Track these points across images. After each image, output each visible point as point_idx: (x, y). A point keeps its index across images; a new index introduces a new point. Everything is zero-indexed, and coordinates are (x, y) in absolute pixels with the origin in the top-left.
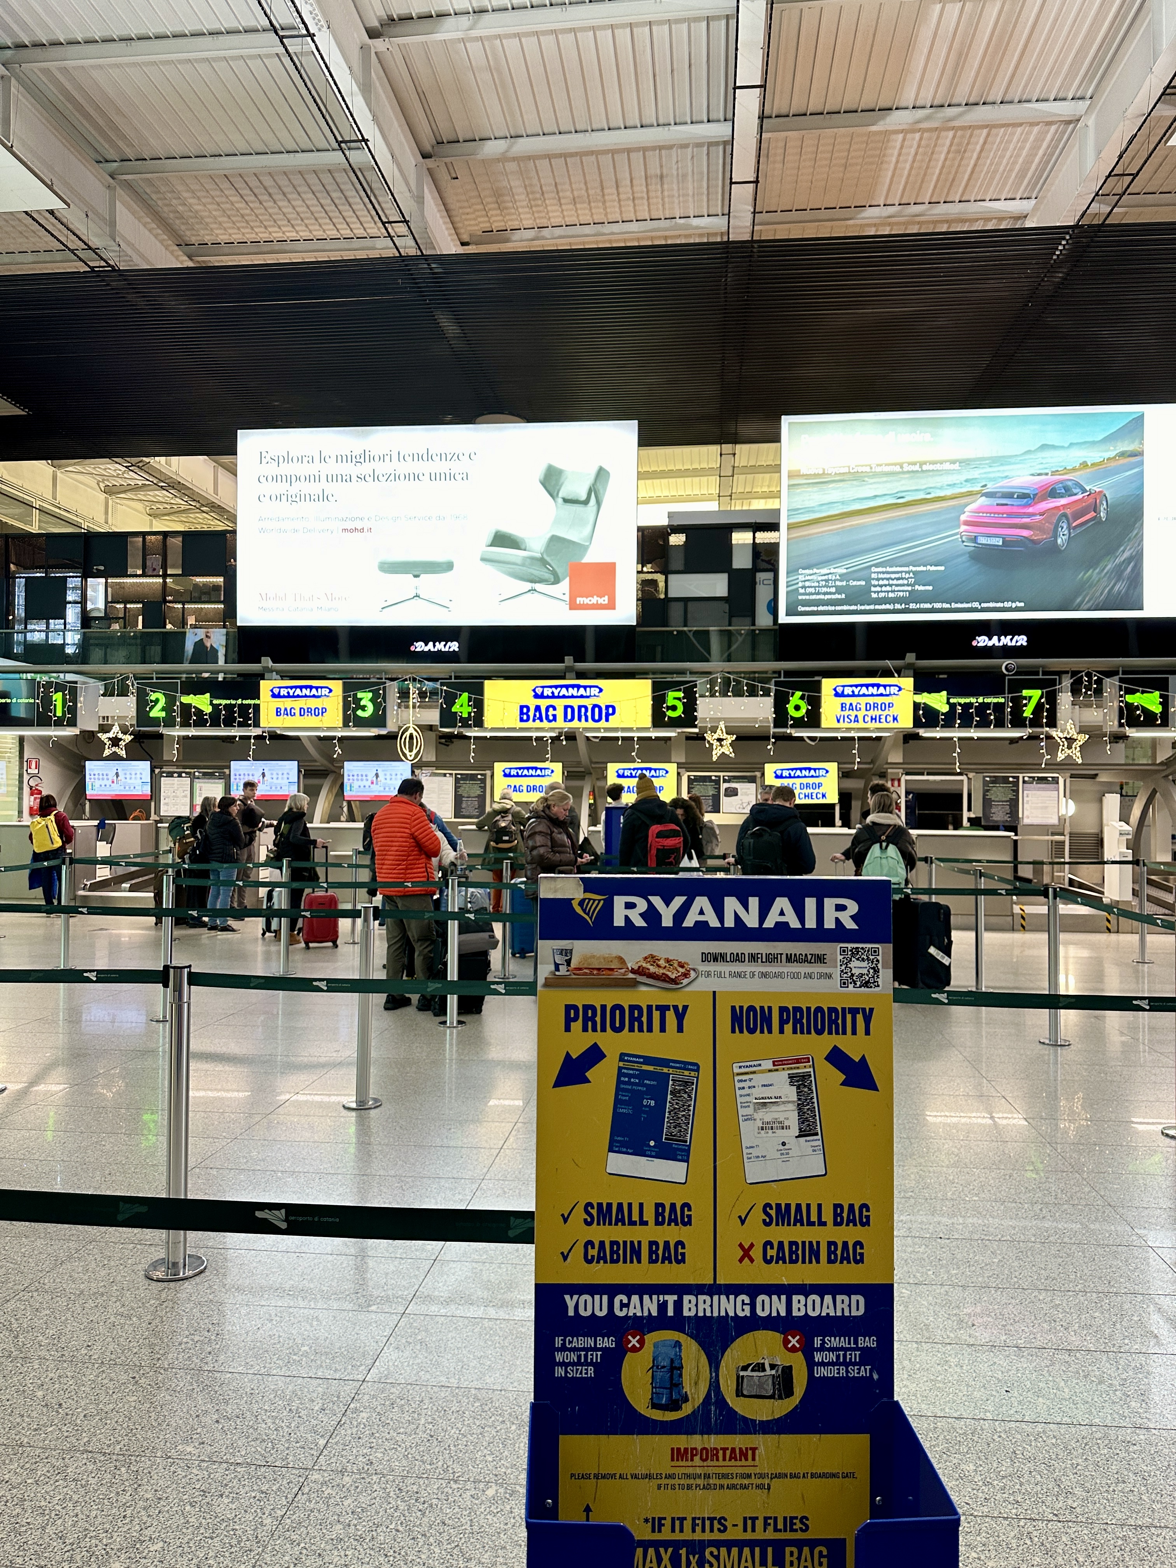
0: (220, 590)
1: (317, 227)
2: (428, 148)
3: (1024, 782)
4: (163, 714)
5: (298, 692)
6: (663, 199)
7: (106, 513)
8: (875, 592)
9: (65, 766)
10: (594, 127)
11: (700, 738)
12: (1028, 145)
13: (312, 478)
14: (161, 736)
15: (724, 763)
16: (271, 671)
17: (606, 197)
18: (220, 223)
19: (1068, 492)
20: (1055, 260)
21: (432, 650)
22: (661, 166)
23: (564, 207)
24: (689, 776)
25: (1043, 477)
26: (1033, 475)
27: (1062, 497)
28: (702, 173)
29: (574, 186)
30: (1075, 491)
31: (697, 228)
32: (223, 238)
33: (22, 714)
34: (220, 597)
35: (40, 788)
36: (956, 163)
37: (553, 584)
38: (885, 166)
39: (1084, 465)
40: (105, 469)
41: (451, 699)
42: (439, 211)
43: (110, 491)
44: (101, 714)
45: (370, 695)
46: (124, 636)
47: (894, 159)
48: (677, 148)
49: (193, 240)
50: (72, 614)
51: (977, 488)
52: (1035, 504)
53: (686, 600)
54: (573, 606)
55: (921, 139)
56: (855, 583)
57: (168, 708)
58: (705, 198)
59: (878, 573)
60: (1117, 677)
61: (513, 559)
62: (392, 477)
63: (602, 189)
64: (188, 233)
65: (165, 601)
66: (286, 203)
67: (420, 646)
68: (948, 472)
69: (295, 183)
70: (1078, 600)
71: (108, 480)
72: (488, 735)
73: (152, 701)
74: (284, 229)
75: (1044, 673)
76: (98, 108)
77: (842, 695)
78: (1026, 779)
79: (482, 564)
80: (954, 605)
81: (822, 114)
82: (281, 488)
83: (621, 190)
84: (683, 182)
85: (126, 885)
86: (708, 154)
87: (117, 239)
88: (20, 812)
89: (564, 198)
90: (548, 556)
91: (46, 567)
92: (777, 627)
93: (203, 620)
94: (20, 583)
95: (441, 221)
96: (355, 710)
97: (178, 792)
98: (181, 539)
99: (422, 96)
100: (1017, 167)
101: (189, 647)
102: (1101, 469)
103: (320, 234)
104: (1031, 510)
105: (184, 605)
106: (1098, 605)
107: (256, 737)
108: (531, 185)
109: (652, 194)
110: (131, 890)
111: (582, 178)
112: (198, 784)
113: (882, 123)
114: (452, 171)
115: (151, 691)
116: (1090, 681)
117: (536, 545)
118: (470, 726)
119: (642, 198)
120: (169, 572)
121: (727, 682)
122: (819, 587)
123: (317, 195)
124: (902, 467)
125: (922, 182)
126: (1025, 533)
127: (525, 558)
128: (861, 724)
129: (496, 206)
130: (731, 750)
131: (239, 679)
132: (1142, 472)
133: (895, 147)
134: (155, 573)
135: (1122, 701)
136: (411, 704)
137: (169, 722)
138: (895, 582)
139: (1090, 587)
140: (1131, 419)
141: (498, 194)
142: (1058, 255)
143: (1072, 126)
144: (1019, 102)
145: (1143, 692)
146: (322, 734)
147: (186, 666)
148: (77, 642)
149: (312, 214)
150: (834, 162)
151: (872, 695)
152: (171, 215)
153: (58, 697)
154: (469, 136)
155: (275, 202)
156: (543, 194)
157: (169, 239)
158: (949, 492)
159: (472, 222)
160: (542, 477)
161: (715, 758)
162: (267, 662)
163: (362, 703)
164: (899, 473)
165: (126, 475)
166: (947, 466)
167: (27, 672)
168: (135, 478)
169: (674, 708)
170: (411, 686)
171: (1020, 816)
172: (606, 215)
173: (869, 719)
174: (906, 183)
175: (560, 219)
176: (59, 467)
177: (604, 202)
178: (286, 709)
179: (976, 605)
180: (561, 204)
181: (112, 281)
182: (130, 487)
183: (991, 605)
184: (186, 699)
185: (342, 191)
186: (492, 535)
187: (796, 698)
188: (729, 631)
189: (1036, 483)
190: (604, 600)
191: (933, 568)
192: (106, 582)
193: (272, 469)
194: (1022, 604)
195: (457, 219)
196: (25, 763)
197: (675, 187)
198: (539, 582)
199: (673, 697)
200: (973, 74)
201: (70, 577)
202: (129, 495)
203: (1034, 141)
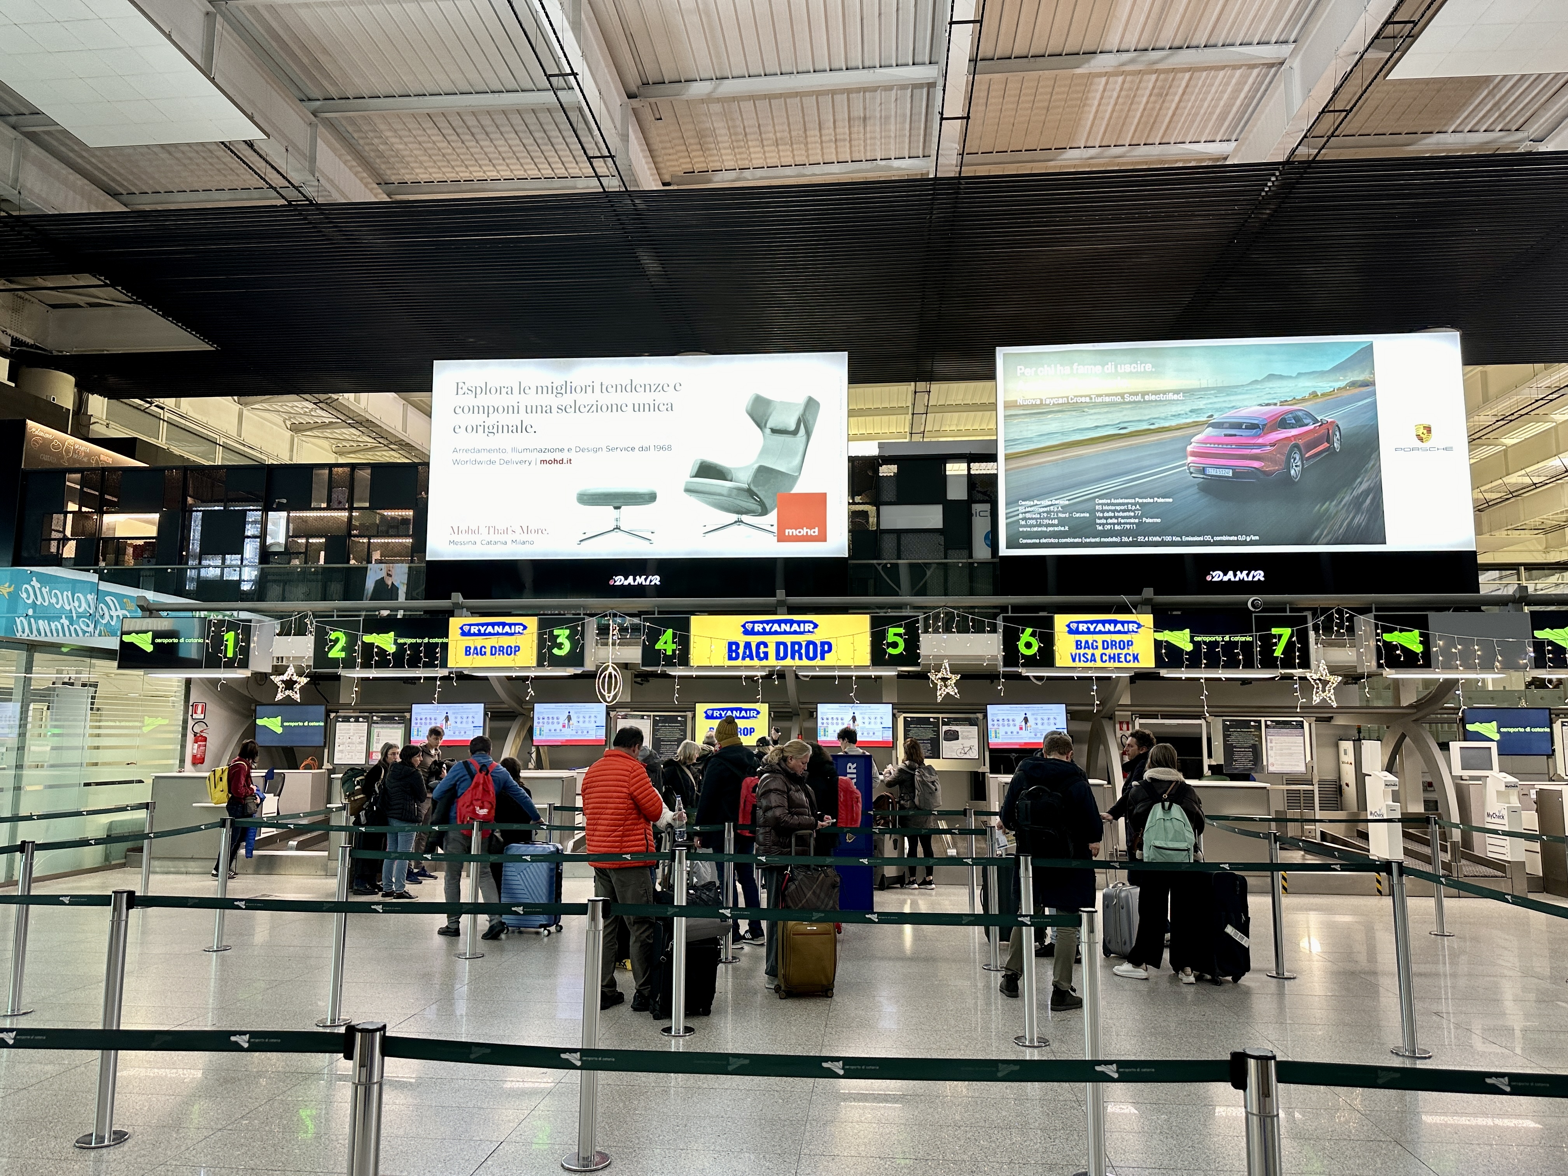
0: (409, 524)
1: (519, 167)
2: (633, 88)
3: (1267, 726)
4: (343, 655)
5: (490, 629)
6: (865, 141)
7: (292, 450)
8: (1100, 524)
9: (235, 711)
10: (800, 70)
11: (923, 676)
12: (1230, 89)
13: (511, 409)
14: (338, 678)
15: (949, 706)
16: (462, 607)
17: (809, 139)
18: (421, 163)
19: (1299, 422)
20: (1263, 197)
21: (632, 583)
22: (865, 109)
23: (766, 148)
24: (905, 718)
25: (1272, 407)
26: (1261, 405)
27: (1293, 428)
28: (904, 115)
29: (777, 128)
30: (1306, 421)
31: (899, 169)
32: (424, 177)
33: (194, 654)
34: (408, 531)
35: (204, 735)
36: (1158, 106)
37: (761, 515)
38: (1087, 109)
39: (1314, 395)
40: (292, 407)
41: (654, 636)
42: (642, 151)
43: (296, 429)
44: (276, 655)
45: (567, 632)
46: (304, 571)
47: (1096, 103)
48: (882, 90)
49: (393, 178)
50: (251, 549)
51: (1203, 418)
52: (1265, 434)
53: (899, 533)
54: (782, 538)
55: (1124, 82)
56: (1078, 515)
57: (349, 648)
58: (907, 141)
59: (1103, 504)
60: (1372, 615)
61: (719, 491)
62: (594, 408)
63: (805, 130)
64: (389, 172)
65: (350, 535)
66: (488, 143)
67: (619, 580)
68: (1171, 402)
69: (499, 123)
70: (1316, 533)
71: (294, 418)
72: (694, 674)
73: (331, 641)
74: (485, 168)
75: (1292, 610)
76: (304, 47)
77: (1077, 632)
78: (1269, 723)
79: (686, 496)
80: (1185, 539)
81: (1027, 57)
82: (478, 419)
83: (823, 132)
84: (885, 124)
85: (293, 843)
86: (912, 96)
87: (317, 174)
88: (182, 761)
89: (766, 140)
90: (755, 486)
91: (225, 500)
92: (995, 560)
93: (390, 555)
94: (197, 517)
95: (644, 161)
96: (550, 649)
97: (354, 738)
98: (369, 471)
99: (630, 37)
100: (1218, 111)
101: (370, 585)
102: (1332, 399)
103: (521, 173)
104: (1260, 441)
105: (369, 539)
106: (1337, 538)
107: (442, 678)
108: (735, 127)
109: (854, 136)
110: (299, 848)
111: (786, 120)
112: (376, 729)
113: (1086, 66)
114: (656, 113)
115: (331, 630)
116: (1341, 618)
117: (744, 478)
118: (674, 665)
119: (845, 140)
120: (355, 506)
121: (950, 617)
122: (1040, 518)
123: (520, 134)
124: (1123, 398)
125: (1123, 124)
126: (1256, 464)
127: (731, 489)
128: (1099, 664)
129: (699, 147)
130: (956, 691)
131: (424, 617)
132: (1375, 402)
133: (1097, 91)
134: (341, 506)
135: (1378, 640)
136: (610, 641)
137: (349, 663)
138: (1121, 514)
139: (1328, 519)
140: (1359, 349)
141: (701, 136)
142: (1266, 192)
143: (1274, 70)
144: (1223, 46)
145: (1401, 631)
146: (514, 675)
147: (366, 603)
148: (253, 578)
149: (514, 153)
150: (1036, 105)
151: (1109, 632)
152: (372, 154)
153: (230, 637)
154: (675, 77)
155: (477, 142)
156: (746, 135)
157: (370, 177)
158: (1173, 423)
159: (676, 163)
160: (749, 408)
161: (939, 699)
162: (457, 597)
163: (559, 641)
164: (1120, 403)
165: (313, 413)
166: (1171, 396)
167: (200, 610)
168: (324, 416)
169: (895, 645)
170: (611, 622)
171: (1265, 763)
172: (808, 156)
173: (1107, 658)
174: (1108, 125)
175: (761, 161)
176: (246, 404)
177: (806, 144)
178: (476, 648)
179: (1208, 538)
180: (763, 146)
181: (309, 215)
182: (316, 425)
183: (1224, 538)
184: (368, 639)
185: (545, 132)
186: (697, 466)
187: (1026, 636)
188: (945, 564)
189: (1265, 413)
190: (815, 532)
191: (1161, 500)
192: (288, 515)
193: (469, 400)
194: (1257, 538)
195: (659, 159)
196: (191, 708)
197: (878, 129)
198: (746, 513)
199: (893, 633)
200: (1178, 17)
201: (250, 510)
202: (316, 433)
203: (1236, 84)
